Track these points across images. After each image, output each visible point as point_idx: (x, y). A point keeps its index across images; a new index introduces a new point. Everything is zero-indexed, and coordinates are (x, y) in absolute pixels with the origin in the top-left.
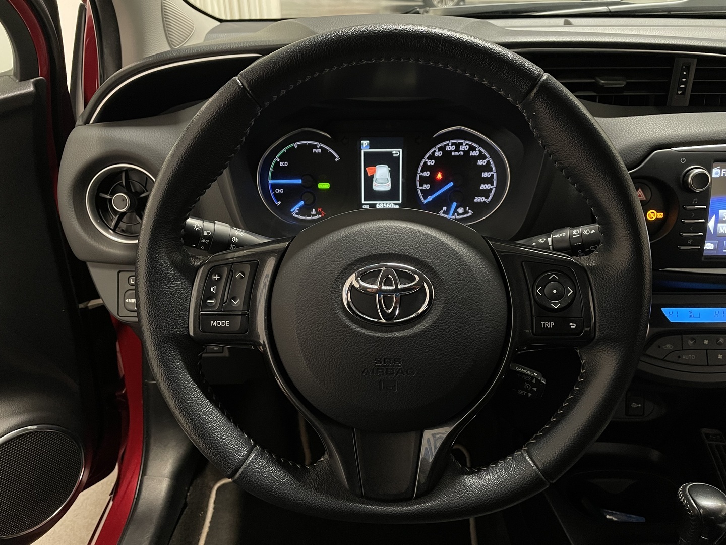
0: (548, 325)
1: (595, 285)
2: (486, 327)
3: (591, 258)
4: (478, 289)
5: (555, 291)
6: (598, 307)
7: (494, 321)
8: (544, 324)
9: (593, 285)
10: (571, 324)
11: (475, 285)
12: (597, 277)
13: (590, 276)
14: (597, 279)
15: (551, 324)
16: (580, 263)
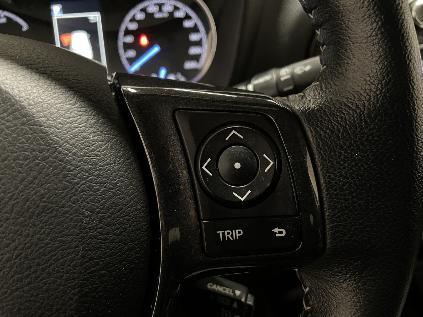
0: (232, 236)
1: (318, 146)
2: (92, 259)
3: (307, 95)
4: (65, 176)
5: (237, 165)
6: (327, 190)
7: (112, 242)
8: (224, 234)
9: (314, 146)
10: (276, 230)
11: (56, 168)
12: (321, 129)
13: (307, 129)
14: (322, 132)
15: (237, 234)
16: (287, 106)
